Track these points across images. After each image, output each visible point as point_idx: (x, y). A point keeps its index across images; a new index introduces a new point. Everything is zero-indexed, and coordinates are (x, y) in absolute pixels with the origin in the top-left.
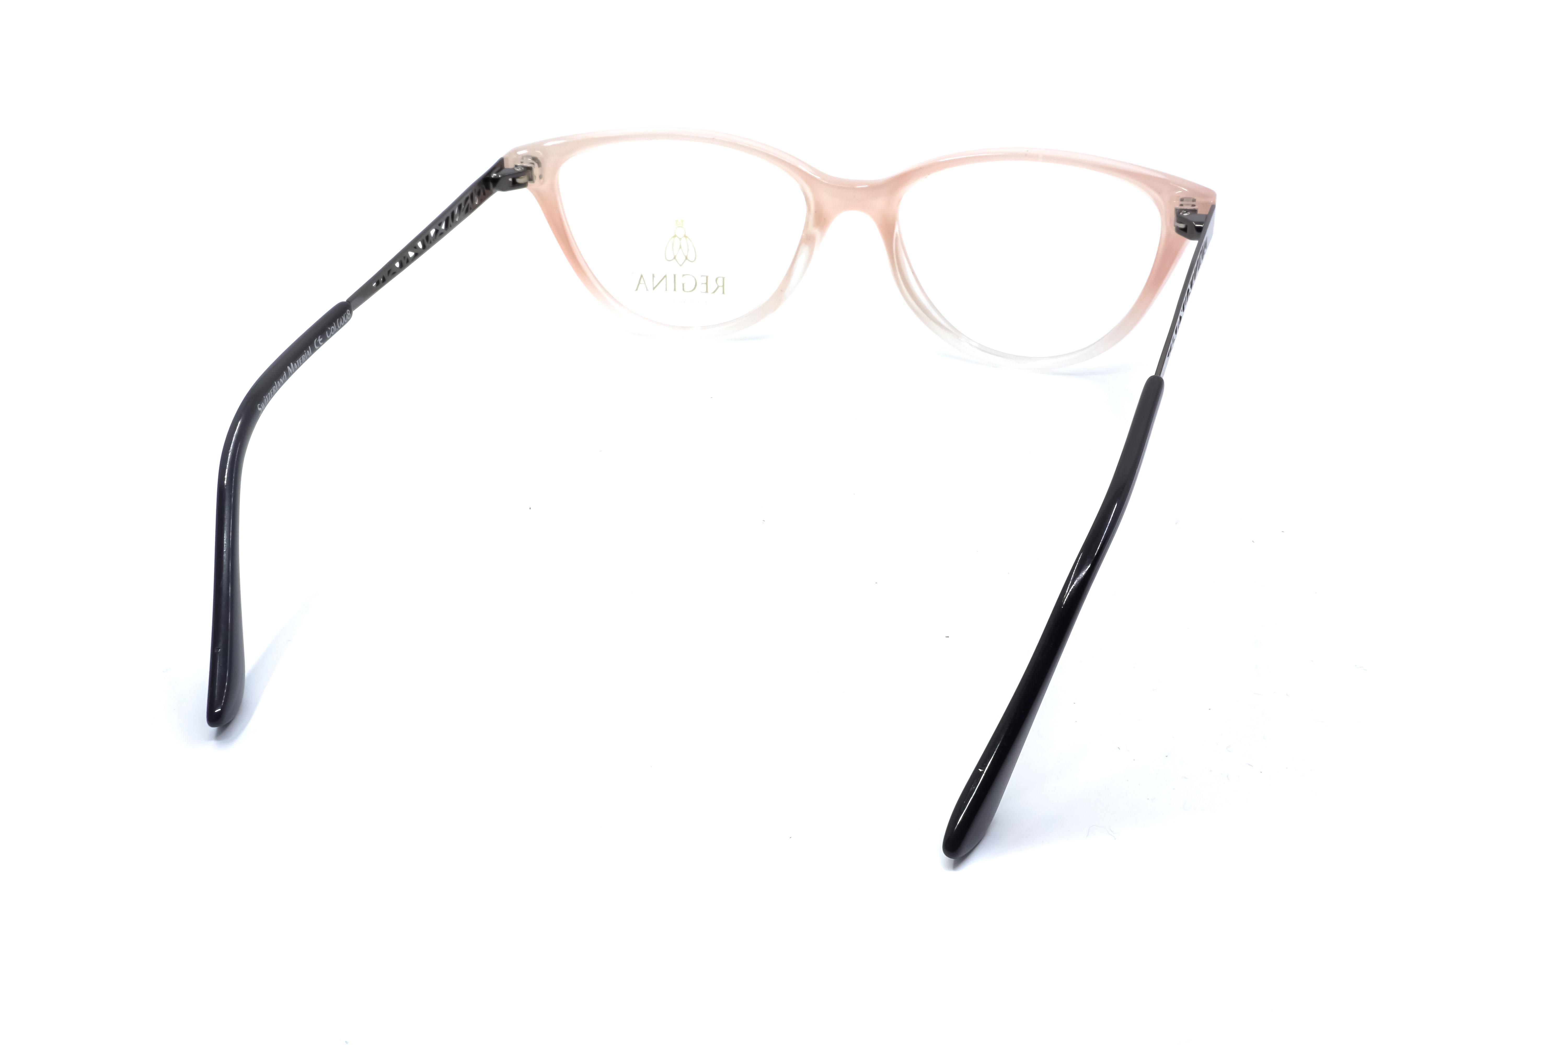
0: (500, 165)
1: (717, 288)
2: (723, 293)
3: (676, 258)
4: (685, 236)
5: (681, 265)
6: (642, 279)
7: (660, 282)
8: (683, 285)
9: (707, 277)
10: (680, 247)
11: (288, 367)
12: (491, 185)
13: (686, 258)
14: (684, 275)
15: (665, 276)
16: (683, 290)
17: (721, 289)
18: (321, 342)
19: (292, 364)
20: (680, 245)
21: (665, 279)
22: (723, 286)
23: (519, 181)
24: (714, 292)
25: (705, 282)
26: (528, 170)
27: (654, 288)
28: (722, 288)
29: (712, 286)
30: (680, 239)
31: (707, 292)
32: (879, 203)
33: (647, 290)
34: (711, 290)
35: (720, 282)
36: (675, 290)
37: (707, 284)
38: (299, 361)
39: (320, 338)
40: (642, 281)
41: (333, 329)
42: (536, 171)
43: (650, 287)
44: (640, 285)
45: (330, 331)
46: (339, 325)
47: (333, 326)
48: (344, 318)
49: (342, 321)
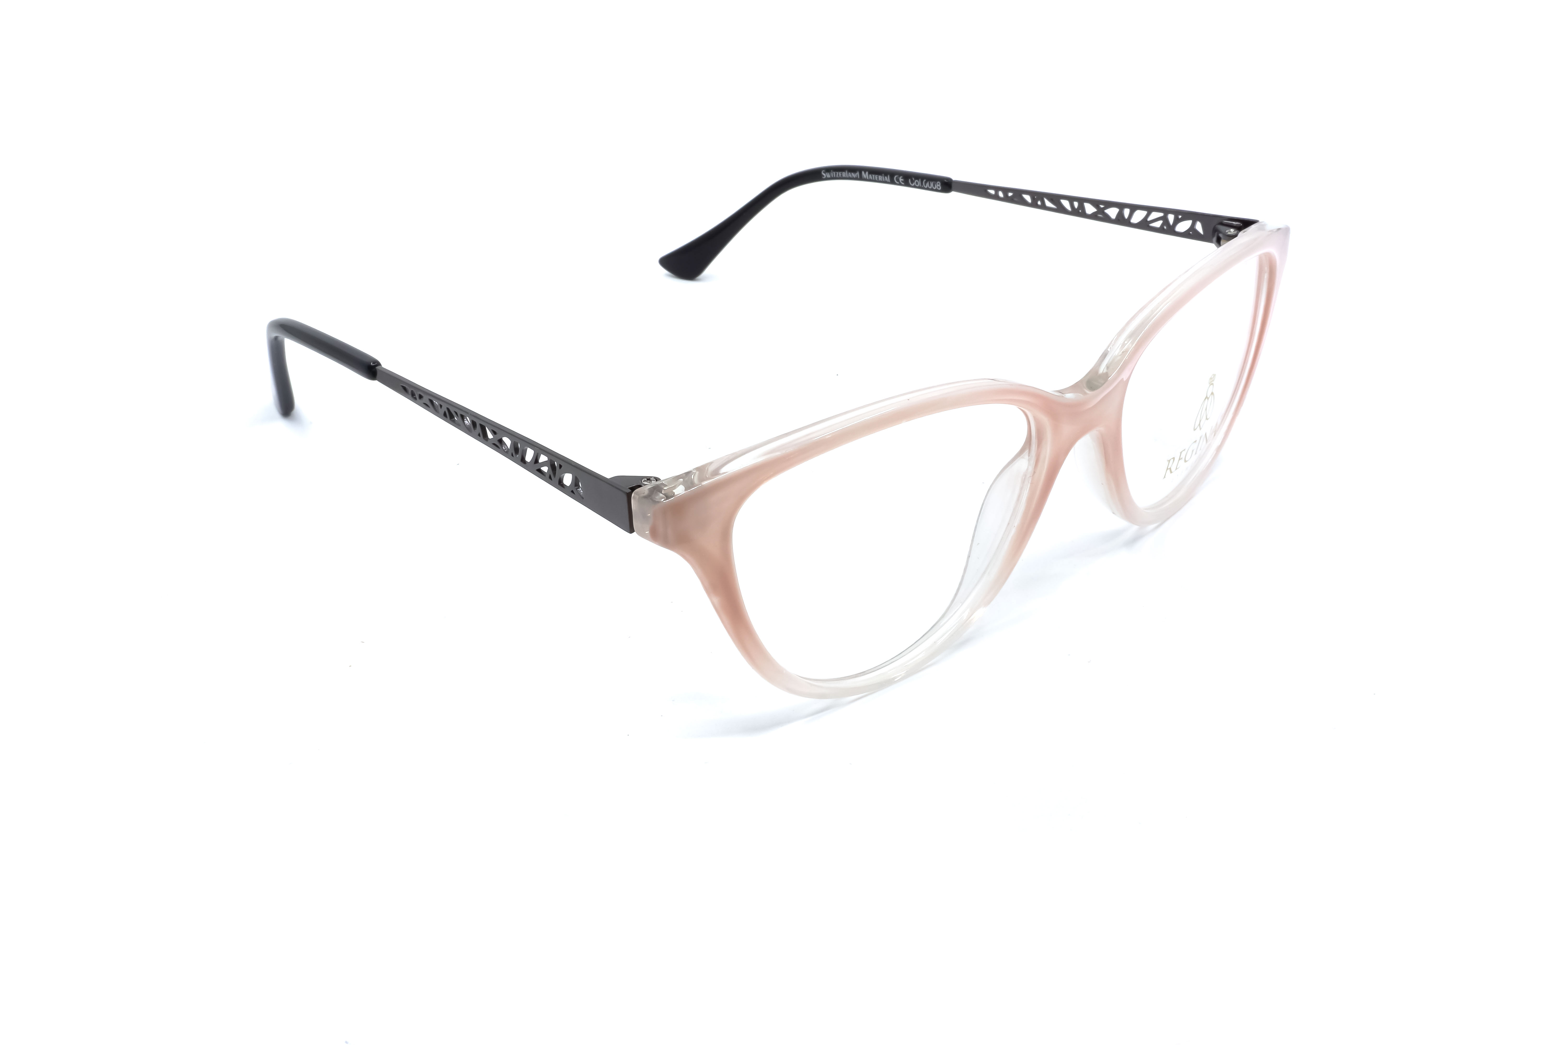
18: (902, 182)
41: (917, 183)
45: (914, 181)
46: (925, 185)
47: (919, 180)
48: (932, 184)
49: (930, 185)
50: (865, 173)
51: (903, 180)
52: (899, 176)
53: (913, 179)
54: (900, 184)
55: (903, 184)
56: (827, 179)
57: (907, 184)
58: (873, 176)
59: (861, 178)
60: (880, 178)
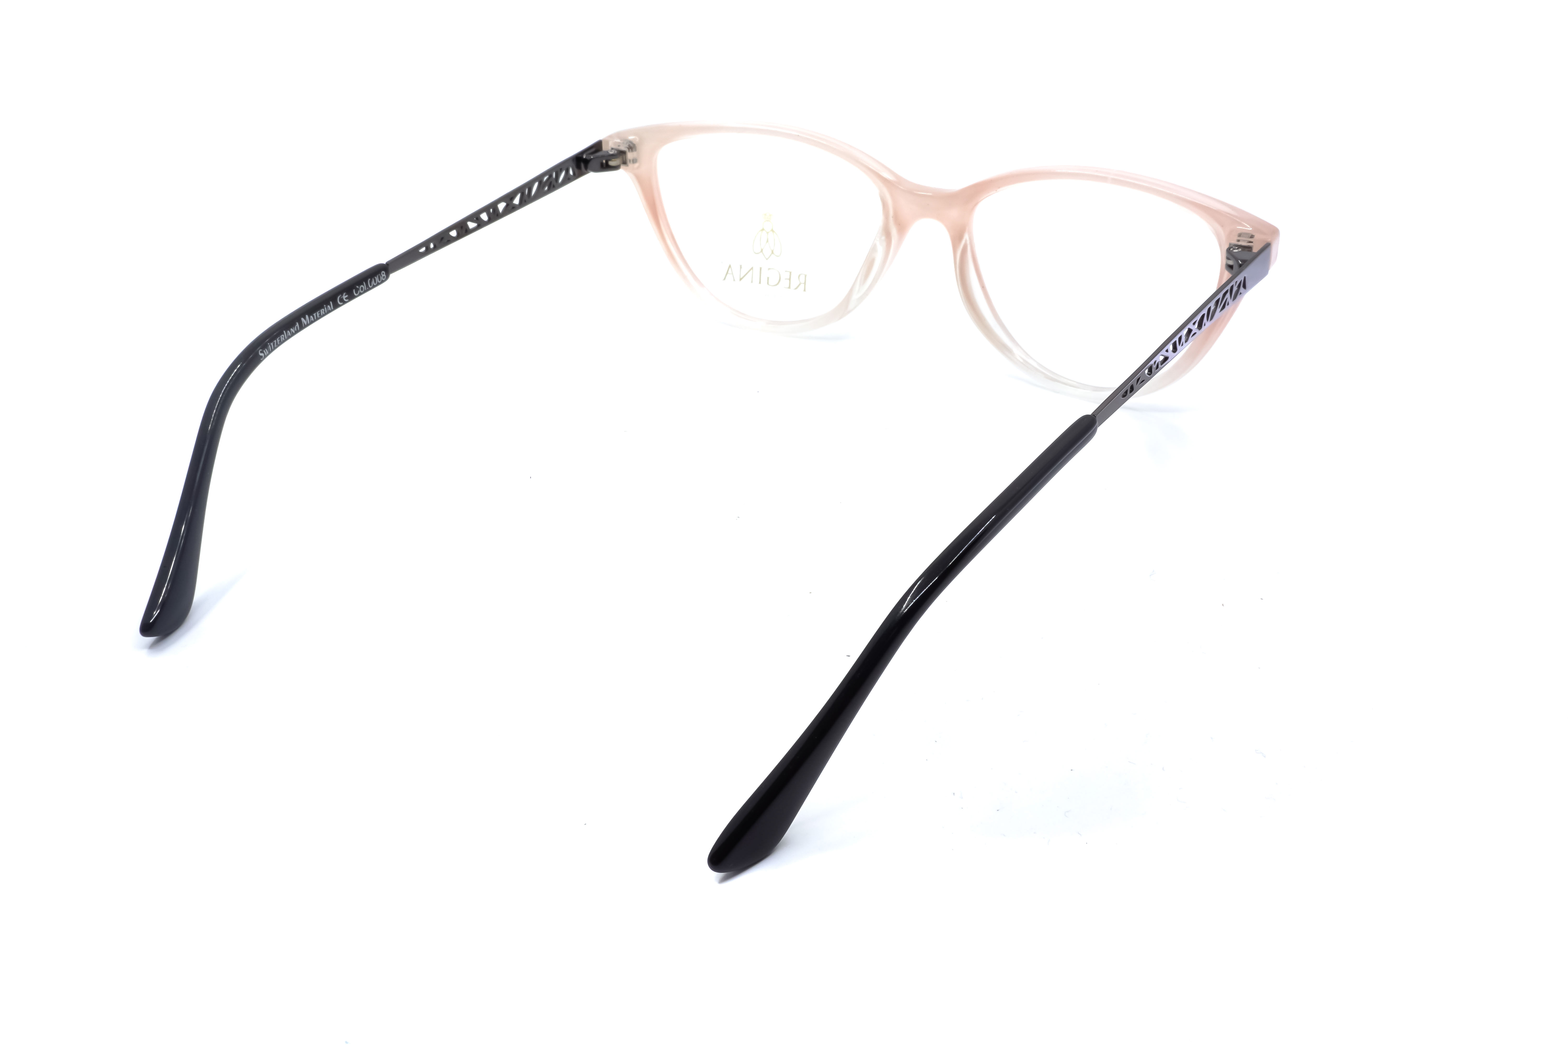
0: (597, 147)
1: (800, 285)
2: (805, 290)
3: (763, 251)
4: (772, 231)
5: (767, 259)
6: (730, 269)
7: (746, 274)
8: (768, 278)
9: (790, 273)
10: (768, 241)
11: (303, 319)
12: (582, 165)
13: (772, 252)
14: (769, 269)
15: (752, 268)
16: (768, 283)
17: (802, 286)
18: (346, 298)
19: (307, 316)
20: (768, 239)
21: (752, 271)
22: (805, 283)
23: (611, 163)
24: (796, 289)
25: (789, 278)
26: (622, 153)
27: (741, 279)
28: (804, 285)
29: (795, 282)
30: (768, 233)
31: (789, 287)
32: (954, 213)
33: (734, 280)
34: (793, 286)
35: (802, 280)
36: (760, 283)
37: (790, 279)
38: (316, 315)
39: (345, 295)
40: (730, 271)
41: (362, 288)
42: (630, 155)
43: (737, 279)
44: (728, 275)
45: (358, 289)
46: (371, 285)
47: (364, 285)
48: (377, 279)
49: (375, 282)
50: (305, 319)
51: (347, 296)
52: (342, 295)
53: (357, 287)
54: (344, 303)
55: (348, 300)
56: (265, 357)
57: (351, 297)
58: (315, 315)
59: (302, 327)
60: (322, 311)
